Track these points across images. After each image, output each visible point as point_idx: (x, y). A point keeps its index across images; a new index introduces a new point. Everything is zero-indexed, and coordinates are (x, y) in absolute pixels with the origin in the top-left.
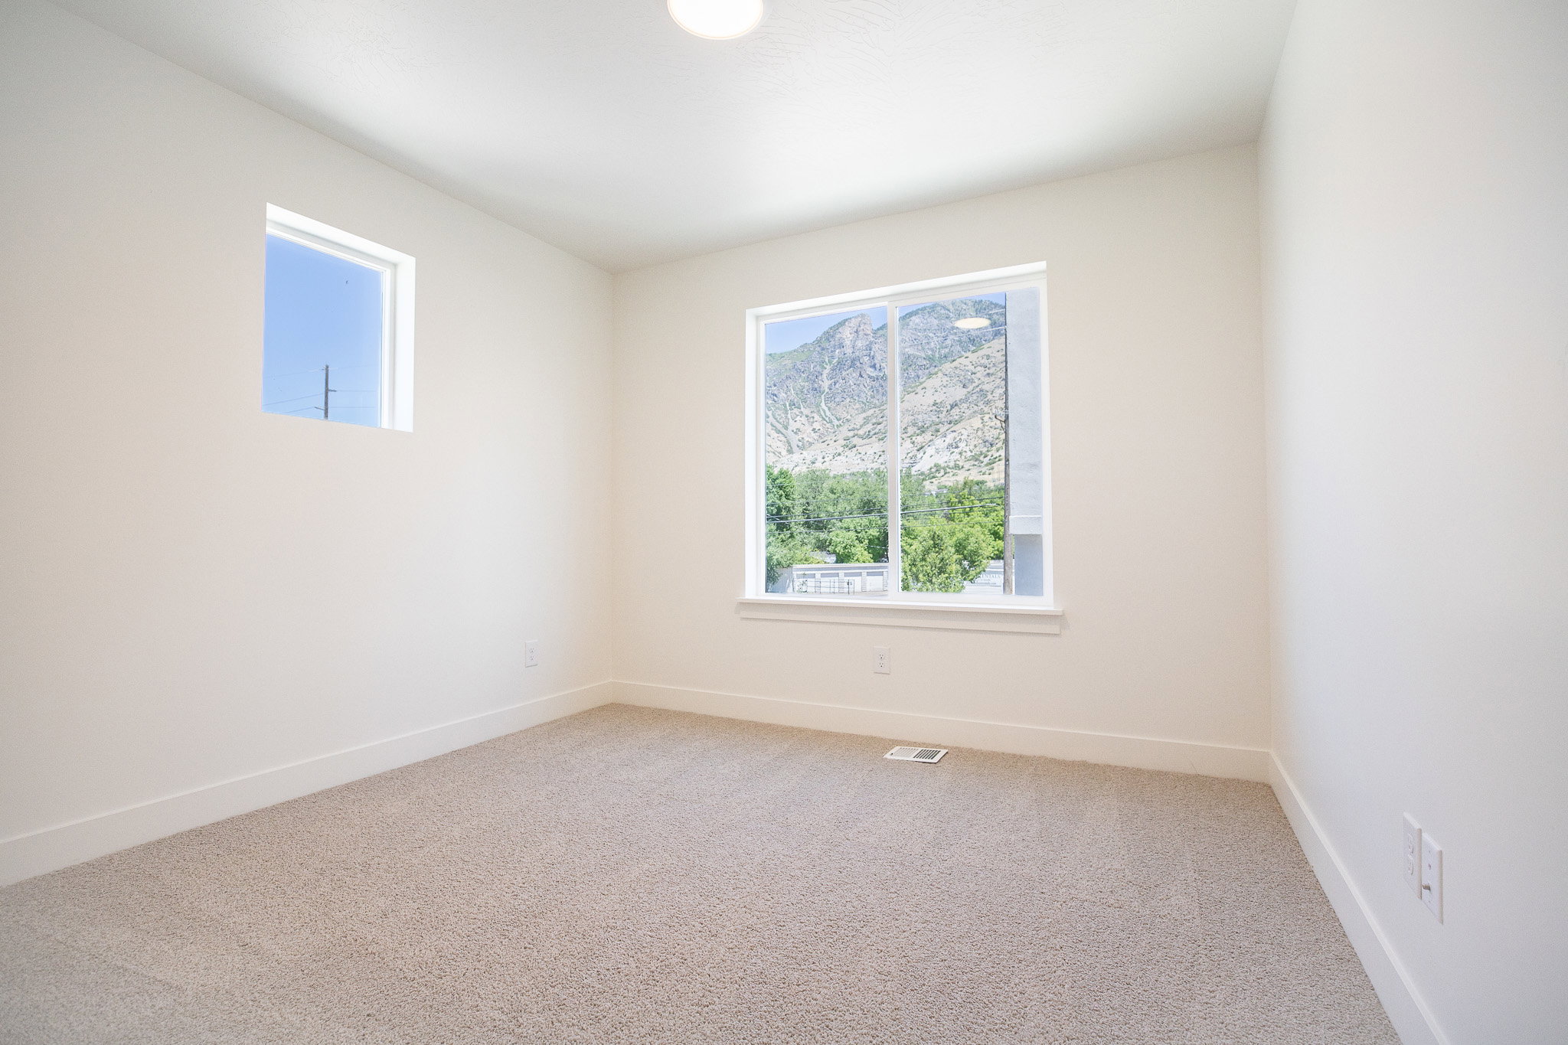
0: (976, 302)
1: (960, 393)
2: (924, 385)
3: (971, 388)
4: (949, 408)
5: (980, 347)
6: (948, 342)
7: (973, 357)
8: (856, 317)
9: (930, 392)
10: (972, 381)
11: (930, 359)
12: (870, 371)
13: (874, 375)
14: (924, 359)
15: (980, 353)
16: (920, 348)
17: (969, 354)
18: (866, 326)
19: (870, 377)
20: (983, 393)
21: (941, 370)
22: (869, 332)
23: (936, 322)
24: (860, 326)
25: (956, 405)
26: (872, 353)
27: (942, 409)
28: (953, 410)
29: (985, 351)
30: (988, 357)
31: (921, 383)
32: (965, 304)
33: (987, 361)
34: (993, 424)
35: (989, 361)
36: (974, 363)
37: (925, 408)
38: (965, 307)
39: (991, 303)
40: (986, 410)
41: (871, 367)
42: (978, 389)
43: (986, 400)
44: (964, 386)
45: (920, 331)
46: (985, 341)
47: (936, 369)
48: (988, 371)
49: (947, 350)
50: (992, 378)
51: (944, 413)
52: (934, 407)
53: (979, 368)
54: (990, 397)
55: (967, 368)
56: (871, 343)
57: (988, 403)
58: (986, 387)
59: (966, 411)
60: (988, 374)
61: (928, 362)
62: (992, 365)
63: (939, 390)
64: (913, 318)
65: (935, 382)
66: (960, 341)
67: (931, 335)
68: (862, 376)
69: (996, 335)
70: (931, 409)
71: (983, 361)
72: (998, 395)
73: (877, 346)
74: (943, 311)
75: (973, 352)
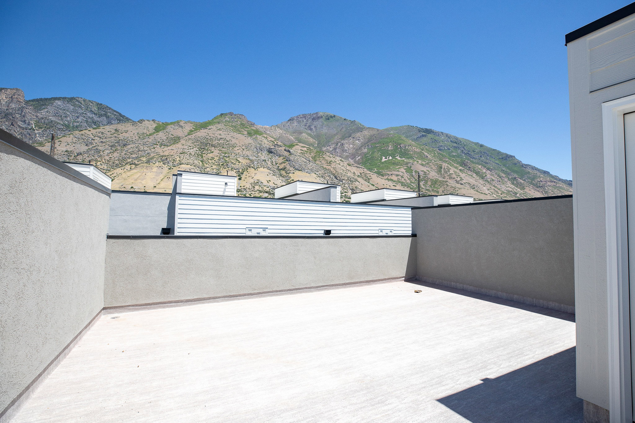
0: (98, 103)
1: (84, 148)
2: (60, 140)
3: (91, 147)
4: (76, 154)
5: (98, 127)
6: (79, 120)
7: (94, 131)
8: (11, 89)
9: (63, 144)
10: (92, 144)
11: (67, 126)
12: (20, 123)
13: (24, 126)
14: (62, 125)
15: (98, 130)
16: (60, 119)
17: (91, 129)
18: (19, 96)
19: (19, 126)
20: (98, 151)
21: (72, 134)
22: (21, 101)
23: (72, 107)
24: (14, 95)
25: (80, 154)
26: (23, 114)
27: (71, 155)
28: (79, 156)
29: (100, 130)
30: (102, 133)
31: (59, 138)
32: (92, 103)
33: (101, 135)
34: (102, 167)
35: (103, 135)
36: (94, 135)
37: (59, 152)
38: (91, 104)
39: (107, 107)
40: (99, 159)
41: (22, 121)
42: (95, 148)
43: (99, 154)
44: (87, 145)
45: (61, 109)
46: (102, 124)
47: (70, 133)
48: (102, 140)
49: (78, 124)
50: (104, 144)
51: (73, 157)
52: (66, 153)
53: (96, 138)
54: (102, 153)
55: (89, 136)
56: (23, 107)
57: (101, 156)
58: (100, 148)
59: (86, 158)
60: (102, 142)
61: (65, 127)
62: (104, 138)
63: (70, 144)
64: (57, 101)
65: (69, 139)
66: (87, 121)
67: (68, 113)
68: (13, 125)
69: (108, 123)
70: (64, 153)
71: (99, 135)
72: (106, 153)
73: (27, 110)
74: (77, 103)
75: (94, 129)
